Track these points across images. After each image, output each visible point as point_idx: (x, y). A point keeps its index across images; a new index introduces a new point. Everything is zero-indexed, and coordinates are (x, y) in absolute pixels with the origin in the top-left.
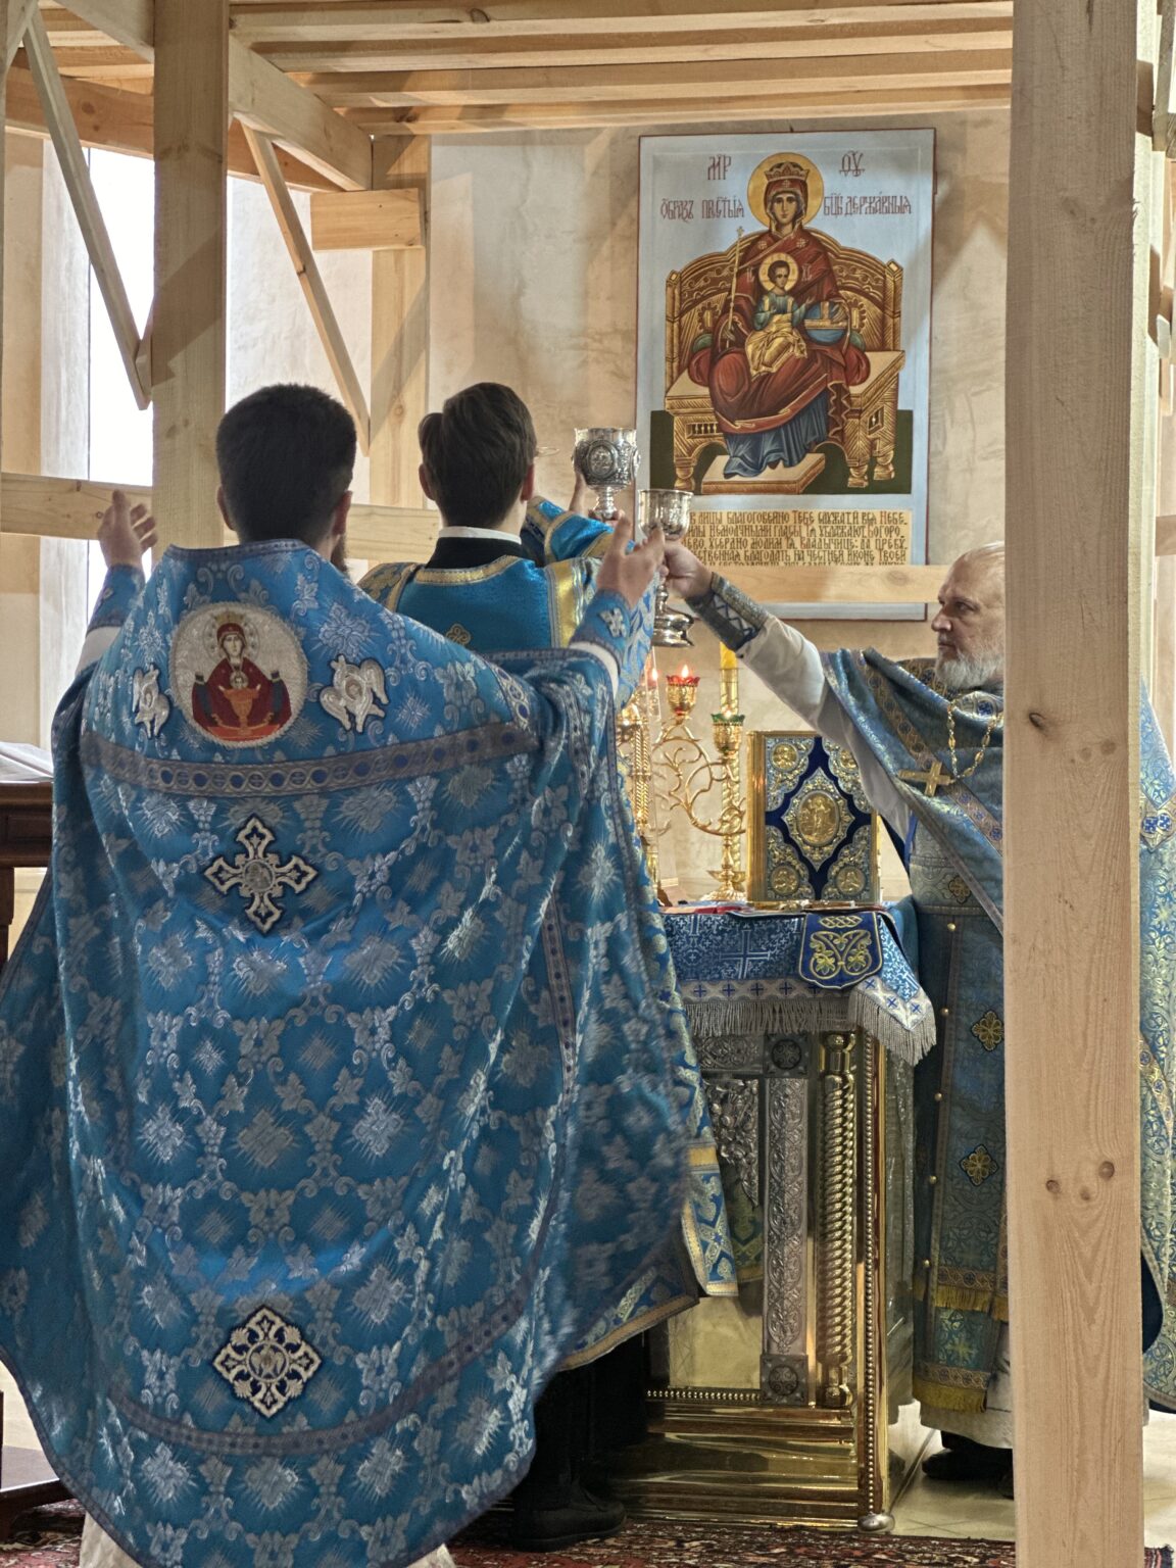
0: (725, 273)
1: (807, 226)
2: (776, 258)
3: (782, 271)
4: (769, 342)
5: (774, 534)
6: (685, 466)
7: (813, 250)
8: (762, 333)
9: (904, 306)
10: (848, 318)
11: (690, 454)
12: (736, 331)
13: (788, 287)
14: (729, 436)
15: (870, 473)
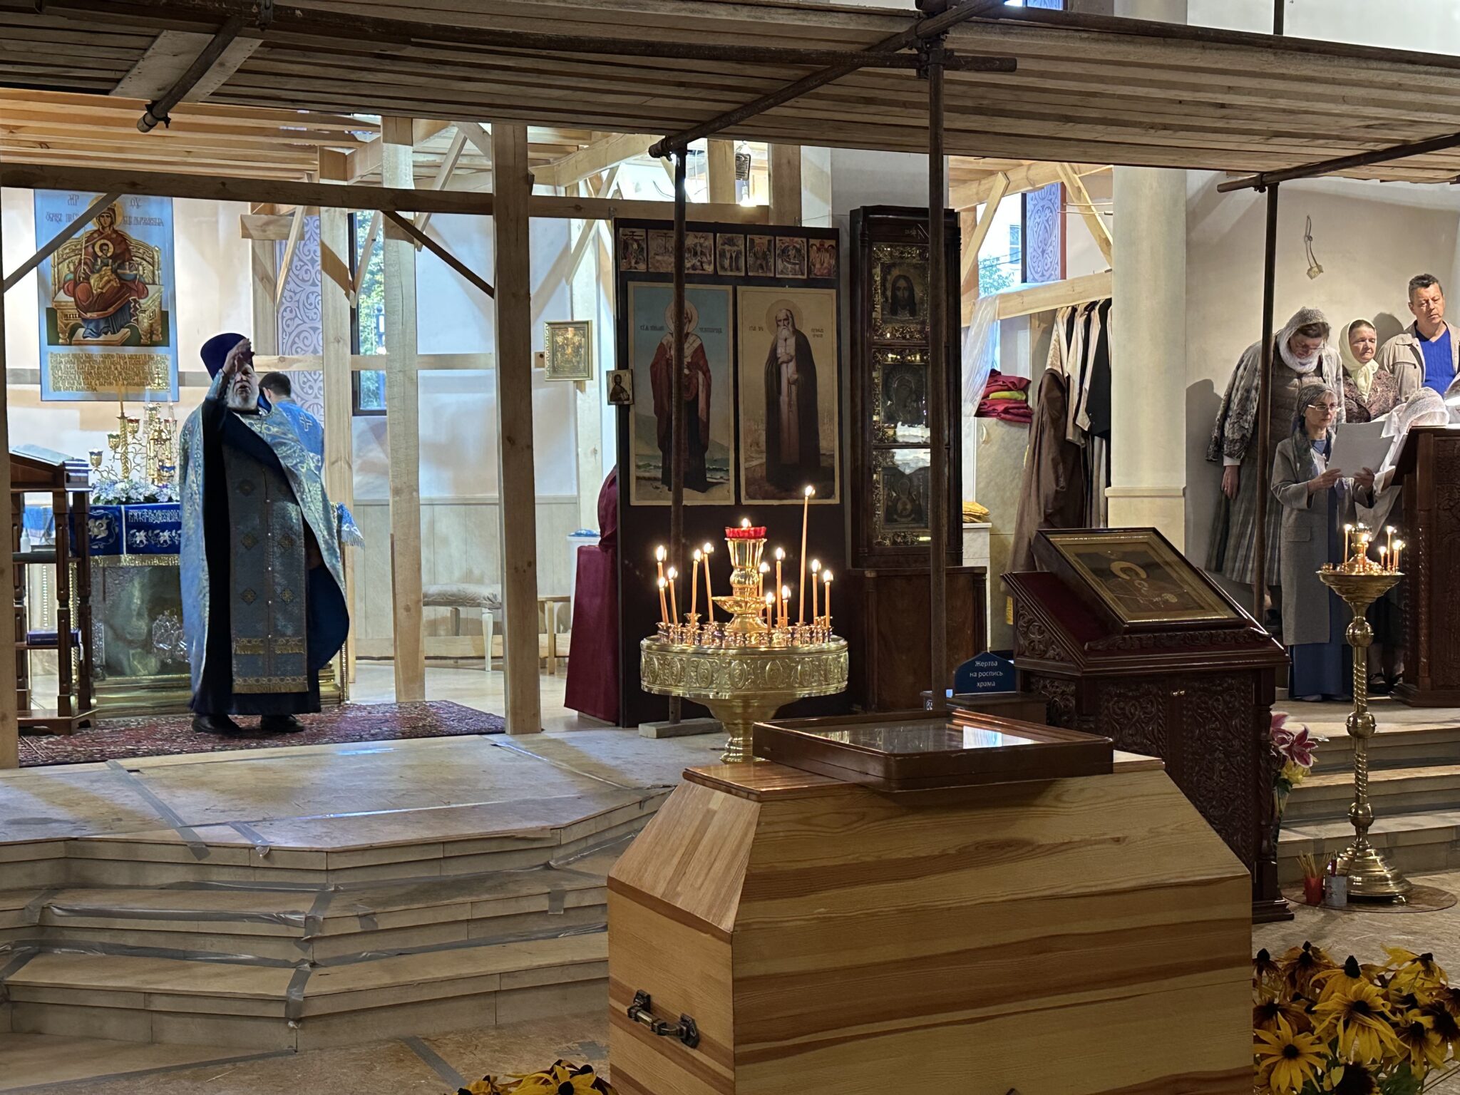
0: (79, 247)
1: (116, 228)
2: (102, 241)
3: (105, 247)
4: (101, 278)
5: (108, 362)
6: (63, 333)
7: (120, 239)
8: (97, 275)
9: (161, 266)
10: (137, 269)
11: (66, 325)
12: (85, 273)
13: (109, 255)
14: (84, 320)
15: (151, 337)
